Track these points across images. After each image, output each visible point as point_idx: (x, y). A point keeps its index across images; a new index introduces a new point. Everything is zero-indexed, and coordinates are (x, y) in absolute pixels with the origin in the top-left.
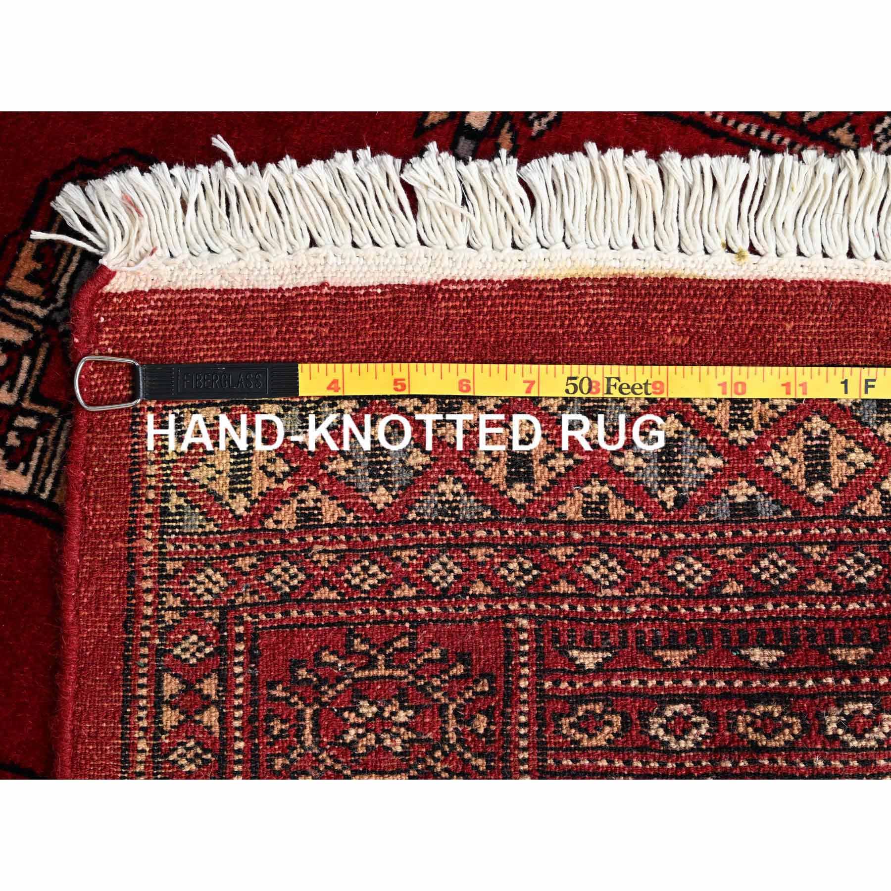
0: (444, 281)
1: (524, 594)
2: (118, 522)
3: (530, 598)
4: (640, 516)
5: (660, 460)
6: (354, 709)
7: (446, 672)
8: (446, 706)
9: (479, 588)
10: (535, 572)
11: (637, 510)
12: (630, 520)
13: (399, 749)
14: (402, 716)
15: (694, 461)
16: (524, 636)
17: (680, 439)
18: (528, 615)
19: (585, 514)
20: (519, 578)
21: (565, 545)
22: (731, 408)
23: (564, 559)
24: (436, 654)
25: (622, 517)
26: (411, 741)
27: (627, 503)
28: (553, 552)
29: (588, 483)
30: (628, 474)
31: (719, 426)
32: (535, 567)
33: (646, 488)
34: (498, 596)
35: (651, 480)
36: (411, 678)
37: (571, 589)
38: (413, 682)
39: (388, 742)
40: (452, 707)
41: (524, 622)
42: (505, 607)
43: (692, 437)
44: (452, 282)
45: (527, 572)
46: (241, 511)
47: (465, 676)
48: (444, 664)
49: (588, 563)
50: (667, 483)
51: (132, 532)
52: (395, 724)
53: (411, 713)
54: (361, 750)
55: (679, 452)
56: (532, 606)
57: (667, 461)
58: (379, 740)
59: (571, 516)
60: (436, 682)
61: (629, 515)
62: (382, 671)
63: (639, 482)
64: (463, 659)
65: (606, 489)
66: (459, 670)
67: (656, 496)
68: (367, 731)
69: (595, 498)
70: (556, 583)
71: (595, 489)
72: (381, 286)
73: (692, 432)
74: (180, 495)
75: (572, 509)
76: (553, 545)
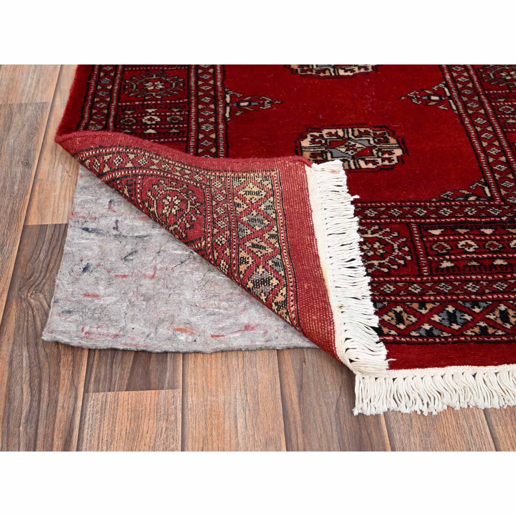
0: (316, 239)
1: (213, 242)
2: (236, 169)
3: (212, 244)
4: (242, 276)
5: (261, 279)
6: (177, 199)
7: (187, 222)
8: (177, 224)
9: (216, 231)
10: (221, 244)
11: (243, 275)
12: (239, 273)
13: (163, 212)
14: (174, 211)
15: (262, 291)
16: (199, 245)
17: (269, 285)
18: (206, 245)
19: (241, 258)
20: (219, 240)
21: (230, 253)
22: (282, 301)
23: (225, 253)
24: (194, 219)
25: (241, 270)
26: (166, 215)
27: (246, 271)
28: (228, 249)
29: (253, 259)
30: (256, 270)
31: (275, 298)
32: (223, 245)
33: (251, 276)
34: (213, 235)
35: (254, 278)
36: (186, 213)
37: (216, 258)
38: (184, 213)
39: (166, 208)
40: (177, 226)
41: (203, 244)
42: (209, 237)
43: (270, 289)
44: (316, 241)
45: (221, 242)
46: (239, 193)
47: (186, 228)
48: (190, 221)
49: (224, 261)
50: (253, 283)
51: (233, 171)
52: (171, 209)
53: (175, 213)
54: (164, 201)
55: (265, 286)
56: (209, 245)
57: (261, 282)
58: (166, 206)
59: (241, 254)
60: (184, 219)
61: (241, 272)
62: (189, 206)
63: (253, 274)
64: (192, 226)
65: (250, 263)
66: (188, 226)
67: (249, 280)
68: (170, 202)
69: (247, 260)
70: (217, 252)
71: (251, 260)
72: (313, 224)
73: (272, 289)
74: (244, 181)
75: (243, 254)
76: (230, 249)
